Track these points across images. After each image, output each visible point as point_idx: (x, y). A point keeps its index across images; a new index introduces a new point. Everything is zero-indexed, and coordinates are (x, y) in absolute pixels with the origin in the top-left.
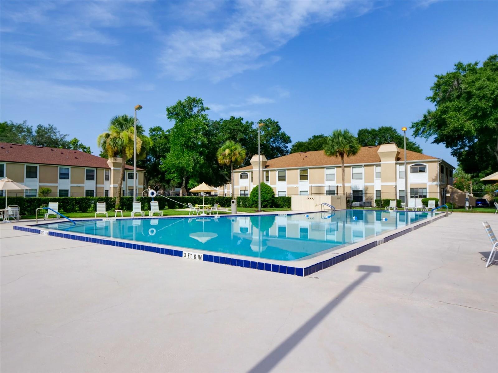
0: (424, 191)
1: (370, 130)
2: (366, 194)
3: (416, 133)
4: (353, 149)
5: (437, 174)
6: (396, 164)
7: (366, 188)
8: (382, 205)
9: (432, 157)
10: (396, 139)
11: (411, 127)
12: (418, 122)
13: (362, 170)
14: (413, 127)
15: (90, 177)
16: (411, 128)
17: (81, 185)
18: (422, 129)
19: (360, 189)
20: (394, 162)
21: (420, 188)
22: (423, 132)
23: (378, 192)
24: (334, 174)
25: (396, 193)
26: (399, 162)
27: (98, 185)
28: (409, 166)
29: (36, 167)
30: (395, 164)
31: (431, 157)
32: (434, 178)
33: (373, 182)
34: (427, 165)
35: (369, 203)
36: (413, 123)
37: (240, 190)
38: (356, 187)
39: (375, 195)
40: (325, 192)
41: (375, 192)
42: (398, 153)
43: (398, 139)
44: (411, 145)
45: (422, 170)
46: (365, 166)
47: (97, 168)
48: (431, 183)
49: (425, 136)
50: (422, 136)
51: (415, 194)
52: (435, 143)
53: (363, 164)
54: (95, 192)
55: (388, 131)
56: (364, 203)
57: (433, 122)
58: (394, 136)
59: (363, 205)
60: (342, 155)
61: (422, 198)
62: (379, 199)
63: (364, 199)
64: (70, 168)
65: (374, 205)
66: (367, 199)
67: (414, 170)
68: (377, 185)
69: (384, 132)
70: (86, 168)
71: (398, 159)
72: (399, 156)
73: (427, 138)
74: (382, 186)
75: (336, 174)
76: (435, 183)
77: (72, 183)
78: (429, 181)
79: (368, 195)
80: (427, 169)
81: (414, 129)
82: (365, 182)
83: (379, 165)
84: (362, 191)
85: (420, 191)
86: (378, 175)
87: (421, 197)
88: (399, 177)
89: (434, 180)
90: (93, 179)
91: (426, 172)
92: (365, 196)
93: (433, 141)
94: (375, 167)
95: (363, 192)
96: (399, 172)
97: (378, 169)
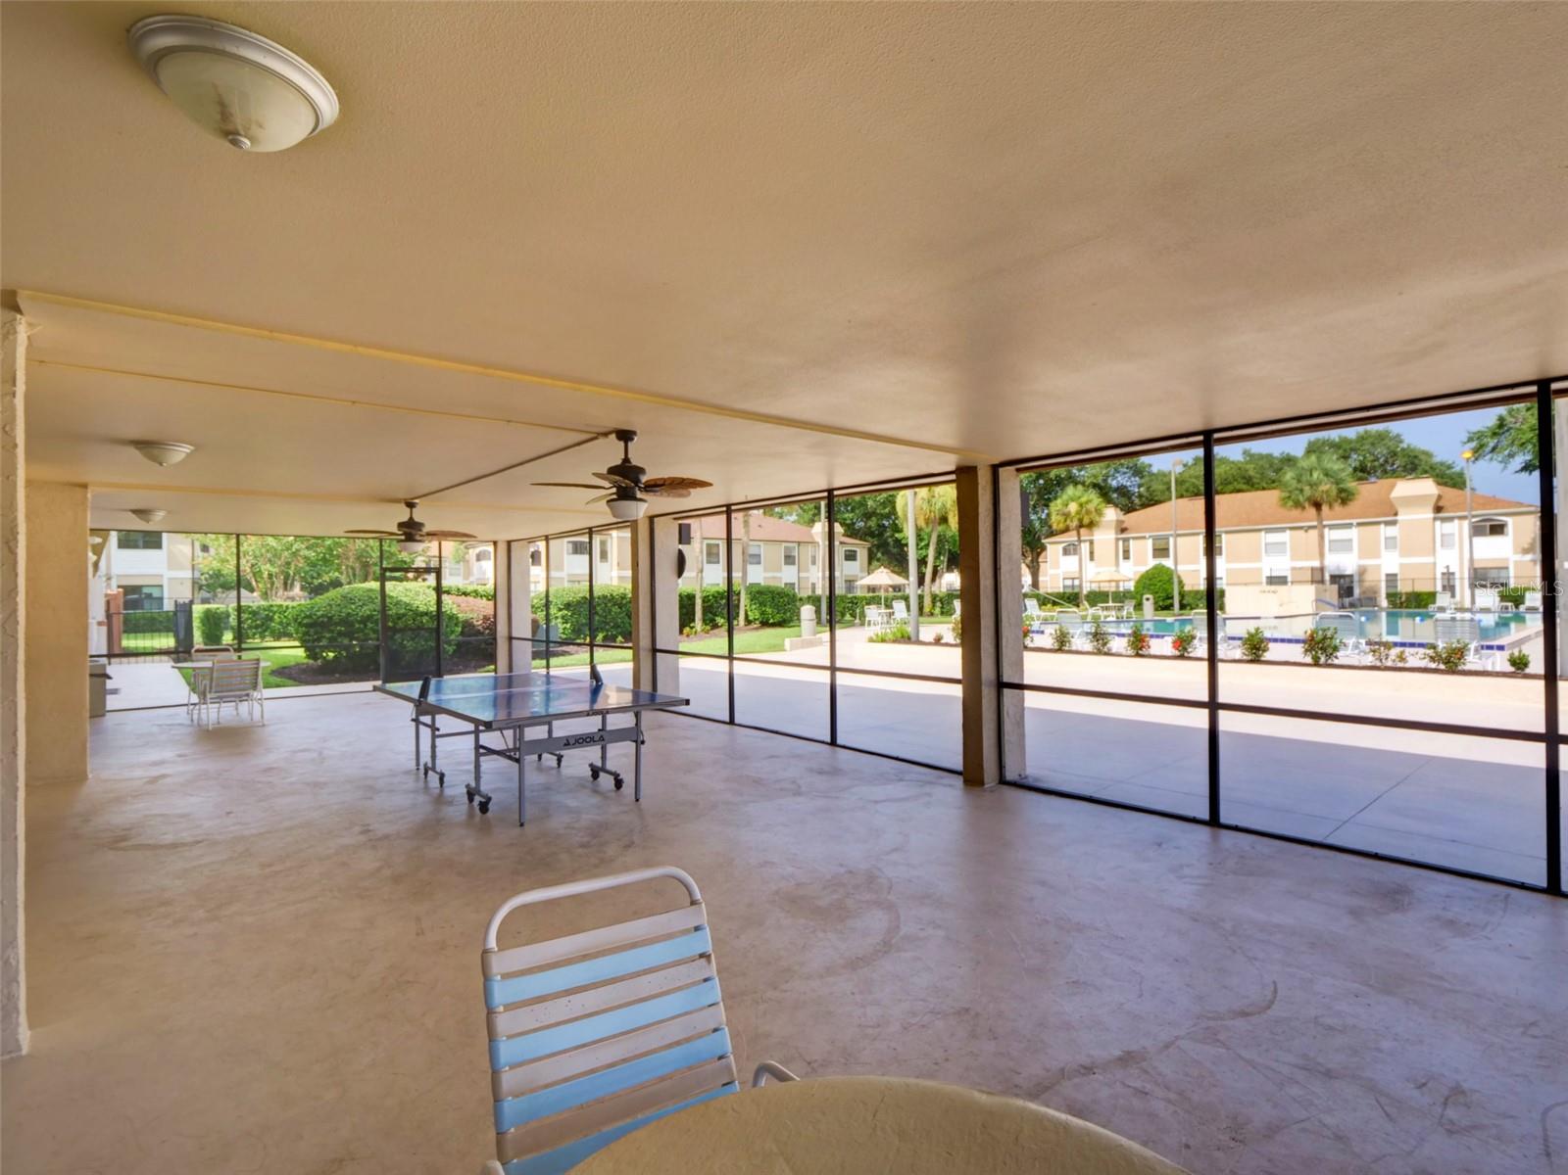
0: (1503, 573)
1: (1337, 440)
2: (1361, 581)
3: (1478, 452)
4: (1343, 495)
5: (1534, 539)
6: (1435, 519)
7: (1362, 571)
8: (1401, 603)
9: (1521, 504)
10: (1404, 456)
11: (1466, 440)
12: (1483, 429)
13: (1353, 533)
14: (1470, 440)
15: (789, 559)
16: (1465, 443)
17: (778, 575)
18: (1491, 445)
19: (1348, 572)
20: (1431, 515)
21: (1491, 568)
22: (1493, 450)
23: (1392, 579)
24: (1285, 543)
25: (1435, 579)
26: (1441, 515)
27: (802, 575)
28: (1466, 524)
29: (718, 545)
30: (1431, 521)
31: (1518, 503)
32: (1526, 546)
33: (1377, 555)
34: (1510, 520)
35: (1370, 600)
36: (1469, 433)
37: (1064, 579)
38: (1338, 568)
39: (1383, 585)
40: (1264, 580)
41: (1383, 578)
42: (1440, 497)
43: (1409, 456)
44: (1443, 468)
45: (1497, 529)
46: (1359, 524)
47: (799, 543)
48: (1518, 557)
49: (1500, 459)
50: (1491, 459)
51: (1480, 578)
52: (1523, 473)
53: (1355, 522)
54: (796, 586)
55: (1383, 440)
56: (1360, 600)
57: (1532, 438)
58: (1399, 449)
59: (1357, 603)
60: (1318, 506)
61: (1497, 587)
62: (1392, 591)
63: (1357, 592)
64: (761, 544)
65: (1384, 603)
66: (1364, 592)
67: (1477, 531)
68: (1390, 562)
69: (1373, 444)
70: (784, 544)
71: (1438, 509)
72: (1441, 504)
73: (1505, 462)
74: (1402, 566)
75: (1290, 541)
76: (1529, 557)
77: (765, 570)
78: (1516, 552)
79: (1367, 584)
80: (1510, 529)
81: (1474, 444)
82: (1360, 558)
83: (1394, 523)
84: (1351, 576)
85: (1493, 574)
86: (1391, 542)
87: (1494, 585)
88: (1442, 546)
89: (1526, 551)
90: (794, 563)
91: (1507, 535)
92: (1361, 586)
93: (1519, 467)
94: (1382, 526)
95: (1356, 578)
96: (1442, 535)
97: (1391, 531)
